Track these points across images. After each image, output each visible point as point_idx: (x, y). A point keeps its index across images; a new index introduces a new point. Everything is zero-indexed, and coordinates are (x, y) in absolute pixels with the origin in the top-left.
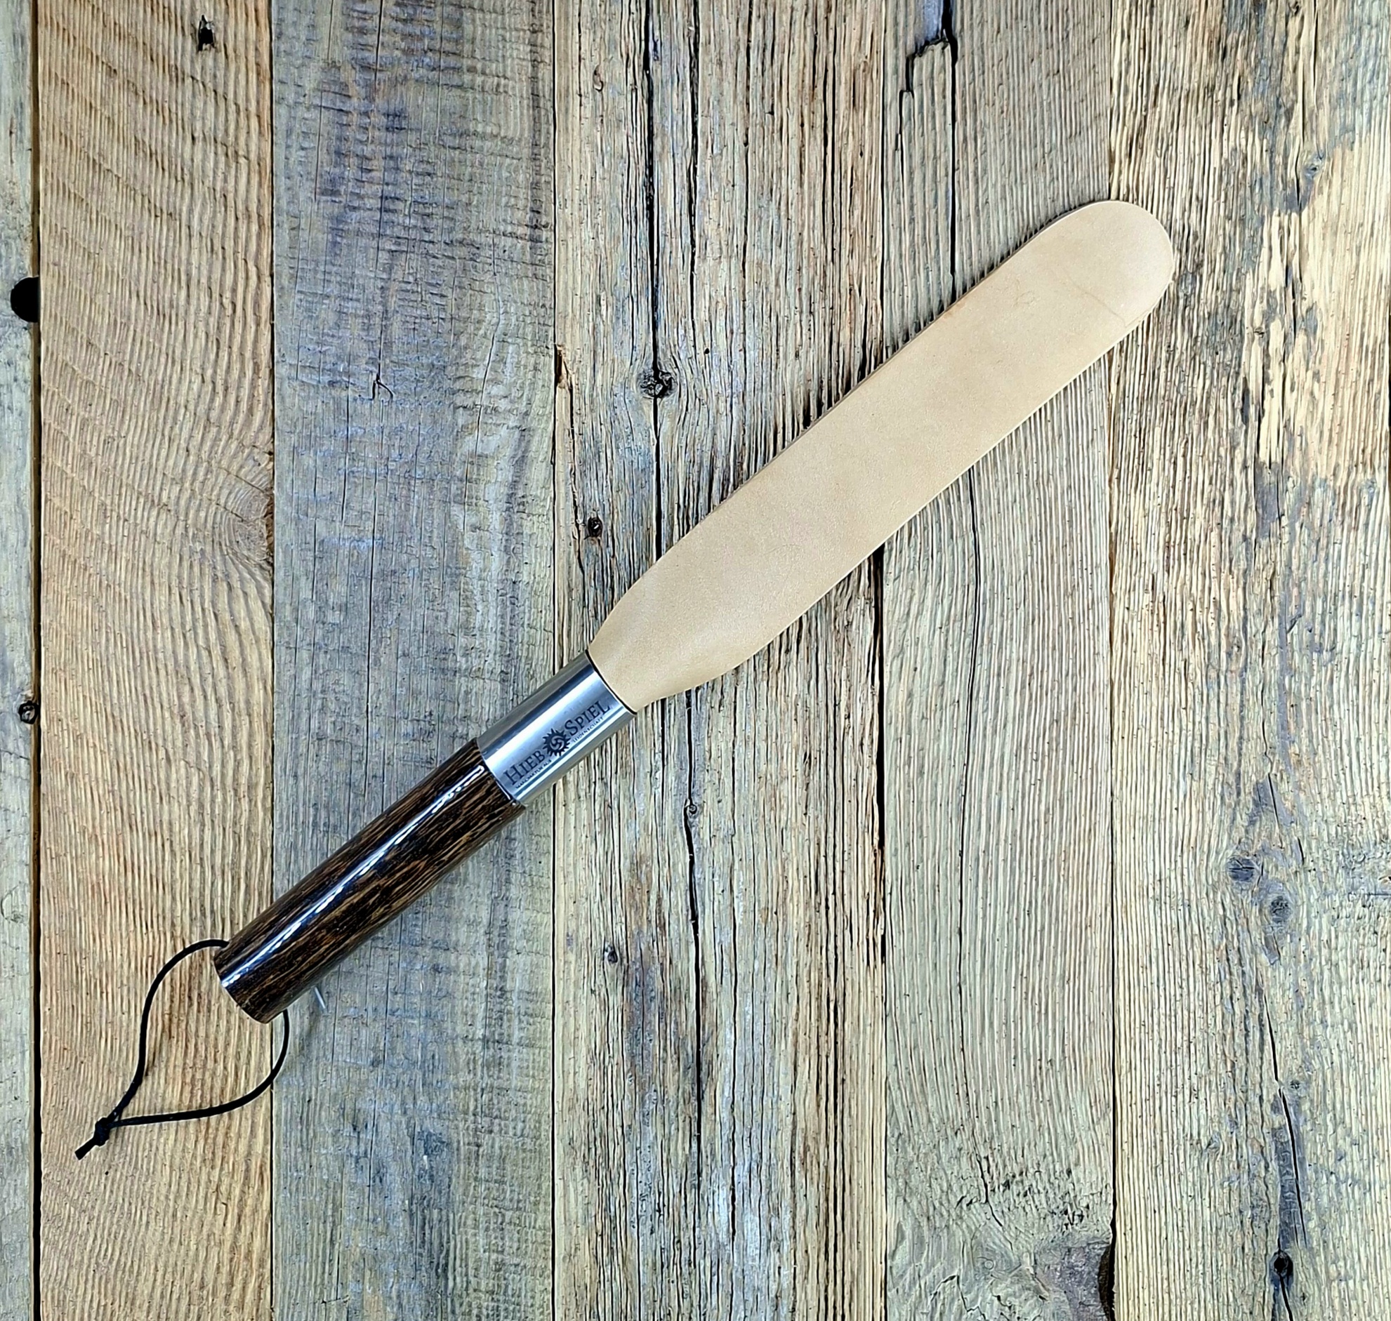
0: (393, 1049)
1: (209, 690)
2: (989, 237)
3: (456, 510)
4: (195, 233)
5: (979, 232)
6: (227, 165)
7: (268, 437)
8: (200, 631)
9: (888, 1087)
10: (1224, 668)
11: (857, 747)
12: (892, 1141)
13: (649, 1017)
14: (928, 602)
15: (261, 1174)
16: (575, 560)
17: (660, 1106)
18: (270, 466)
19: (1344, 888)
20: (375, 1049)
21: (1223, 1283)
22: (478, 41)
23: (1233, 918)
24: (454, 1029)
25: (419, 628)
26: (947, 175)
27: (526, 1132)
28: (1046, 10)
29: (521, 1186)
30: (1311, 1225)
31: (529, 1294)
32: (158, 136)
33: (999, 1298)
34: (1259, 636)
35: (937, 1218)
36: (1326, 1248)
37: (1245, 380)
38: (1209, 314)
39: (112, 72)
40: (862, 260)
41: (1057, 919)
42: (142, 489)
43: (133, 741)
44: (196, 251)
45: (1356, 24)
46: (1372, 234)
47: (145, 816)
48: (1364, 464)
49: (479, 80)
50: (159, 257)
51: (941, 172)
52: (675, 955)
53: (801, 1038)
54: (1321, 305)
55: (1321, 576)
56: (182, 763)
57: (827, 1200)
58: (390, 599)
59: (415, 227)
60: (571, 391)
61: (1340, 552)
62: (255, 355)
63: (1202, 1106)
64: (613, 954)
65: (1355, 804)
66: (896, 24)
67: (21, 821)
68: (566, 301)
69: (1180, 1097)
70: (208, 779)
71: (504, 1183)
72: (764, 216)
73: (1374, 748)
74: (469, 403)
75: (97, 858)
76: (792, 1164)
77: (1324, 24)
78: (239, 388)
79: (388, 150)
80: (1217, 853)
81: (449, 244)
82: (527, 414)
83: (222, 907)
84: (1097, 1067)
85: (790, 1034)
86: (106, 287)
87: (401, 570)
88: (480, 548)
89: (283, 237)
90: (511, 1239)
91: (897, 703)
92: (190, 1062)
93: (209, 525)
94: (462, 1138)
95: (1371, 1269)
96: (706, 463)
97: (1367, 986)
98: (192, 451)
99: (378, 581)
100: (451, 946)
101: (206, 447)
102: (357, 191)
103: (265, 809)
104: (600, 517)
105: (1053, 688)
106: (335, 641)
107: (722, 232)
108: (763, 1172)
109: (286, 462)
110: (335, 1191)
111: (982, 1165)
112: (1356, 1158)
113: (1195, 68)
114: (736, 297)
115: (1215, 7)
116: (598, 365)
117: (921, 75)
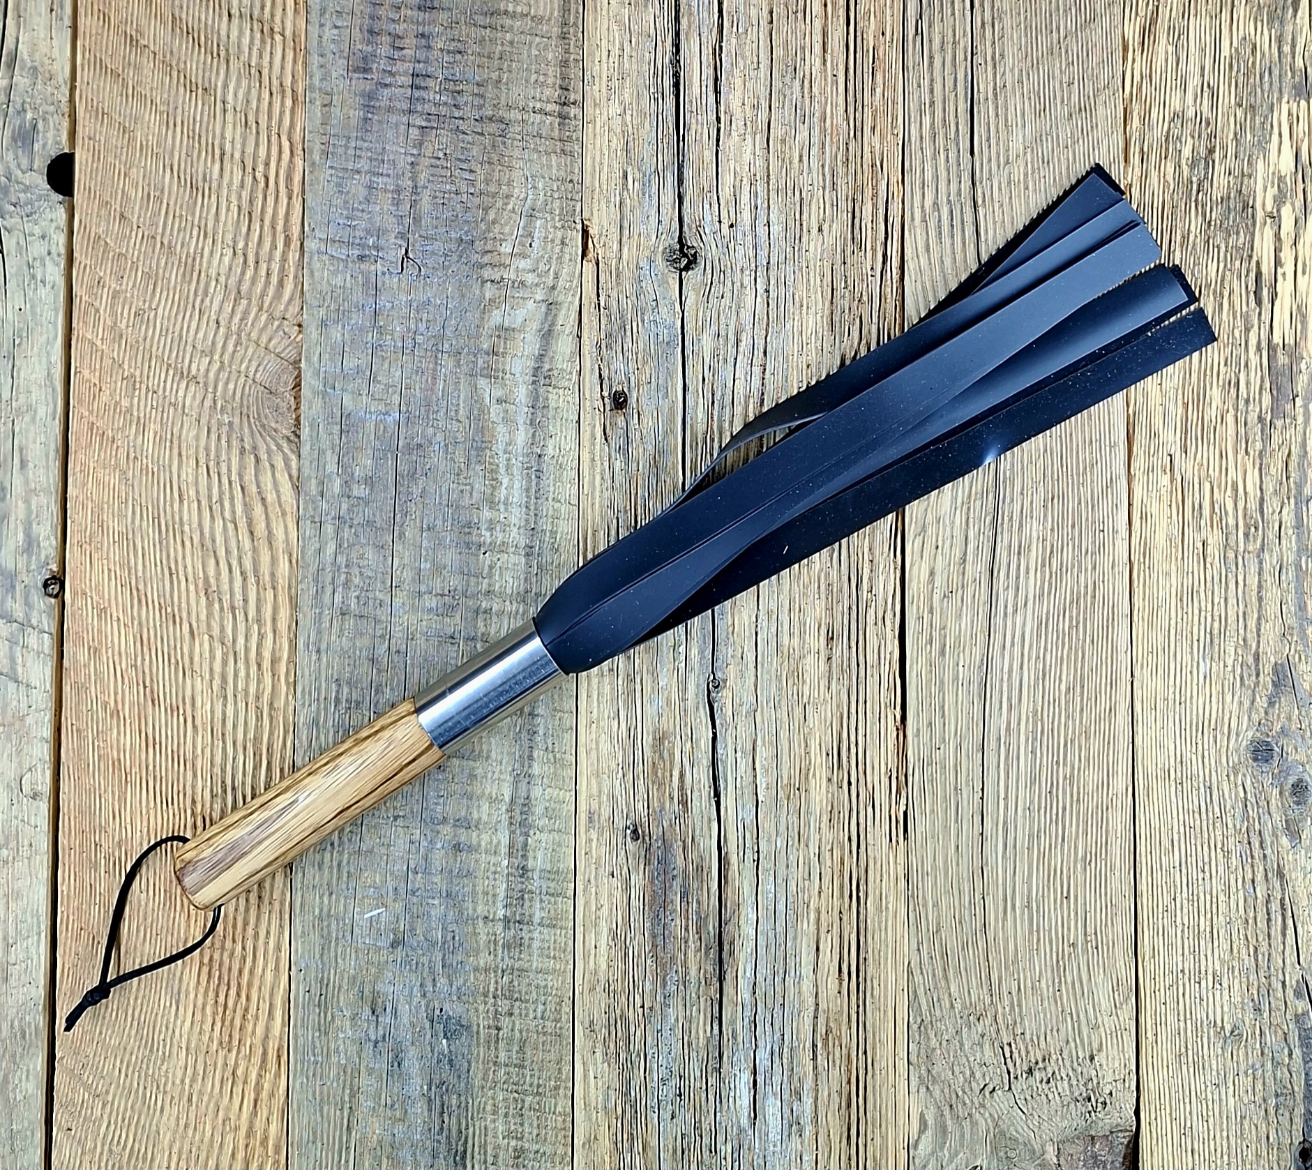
0: (413, 929)
1: (235, 563)
3: (482, 383)
4: (229, 107)
5: (997, 115)
6: (263, 41)
7: (297, 309)
8: (227, 504)
9: (910, 972)
10: (1241, 549)
11: (880, 622)
12: (915, 1027)
13: (670, 896)
15: (279, 1057)
16: (600, 432)
17: (681, 987)
18: (298, 339)
20: (395, 931)
23: (1254, 801)
24: (475, 910)
25: (445, 503)
26: (966, 59)
27: (548, 1013)
29: (541, 1070)
32: (195, 13)
34: (1276, 517)
37: (1258, 263)
38: (1222, 198)
40: (883, 137)
41: (1078, 800)
42: (172, 361)
43: (158, 615)
44: (230, 126)
47: (167, 691)
50: (194, 131)
51: (960, 56)
52: (697, 832)
53: (824, 915)
56: (206, 637)
57: (849, 1082)
58: (415, 473)
59: (445, 104)
60: (598, 264)
62: (286, 228)
63: (1226, 992)
64: (635, 831)
67: (42, 697)
68: (593, 177)
69: (1203, 983)
70: (231, 653)
71: (523, 1067)
72: (788, 93)
74: (497, 277)
75: (119, 733)
76: (814, 1046)
78: (270, 259)
79: (420, 28)
80: (1238, 735)
81: (479, 120)
82: (553, 288)
83: (243, 783)
84: (1119, 949)
85: (812, 913)
86: (140, 161)
87: (427, 444)
88: (506, 421)
89: (315, 114)
90: (531, 1125)
91: (919, 582)
93: (238, 397)
94: (481, 1019)
96: (731, 337)
98: (222, 323)
99: (403, 454)
100: (473, 824)
101: (236, 319)
102: (389, 69)
103: (288, 683)
104: (626, 390)
105: (1073, 567)
106: (361, 515)
107: (747, 108)
108: (785, 1055)
109: (314, 335)
110: (353, 1078)
111: (1005, 1053)
114: (760, 173)
116: (625, 239)
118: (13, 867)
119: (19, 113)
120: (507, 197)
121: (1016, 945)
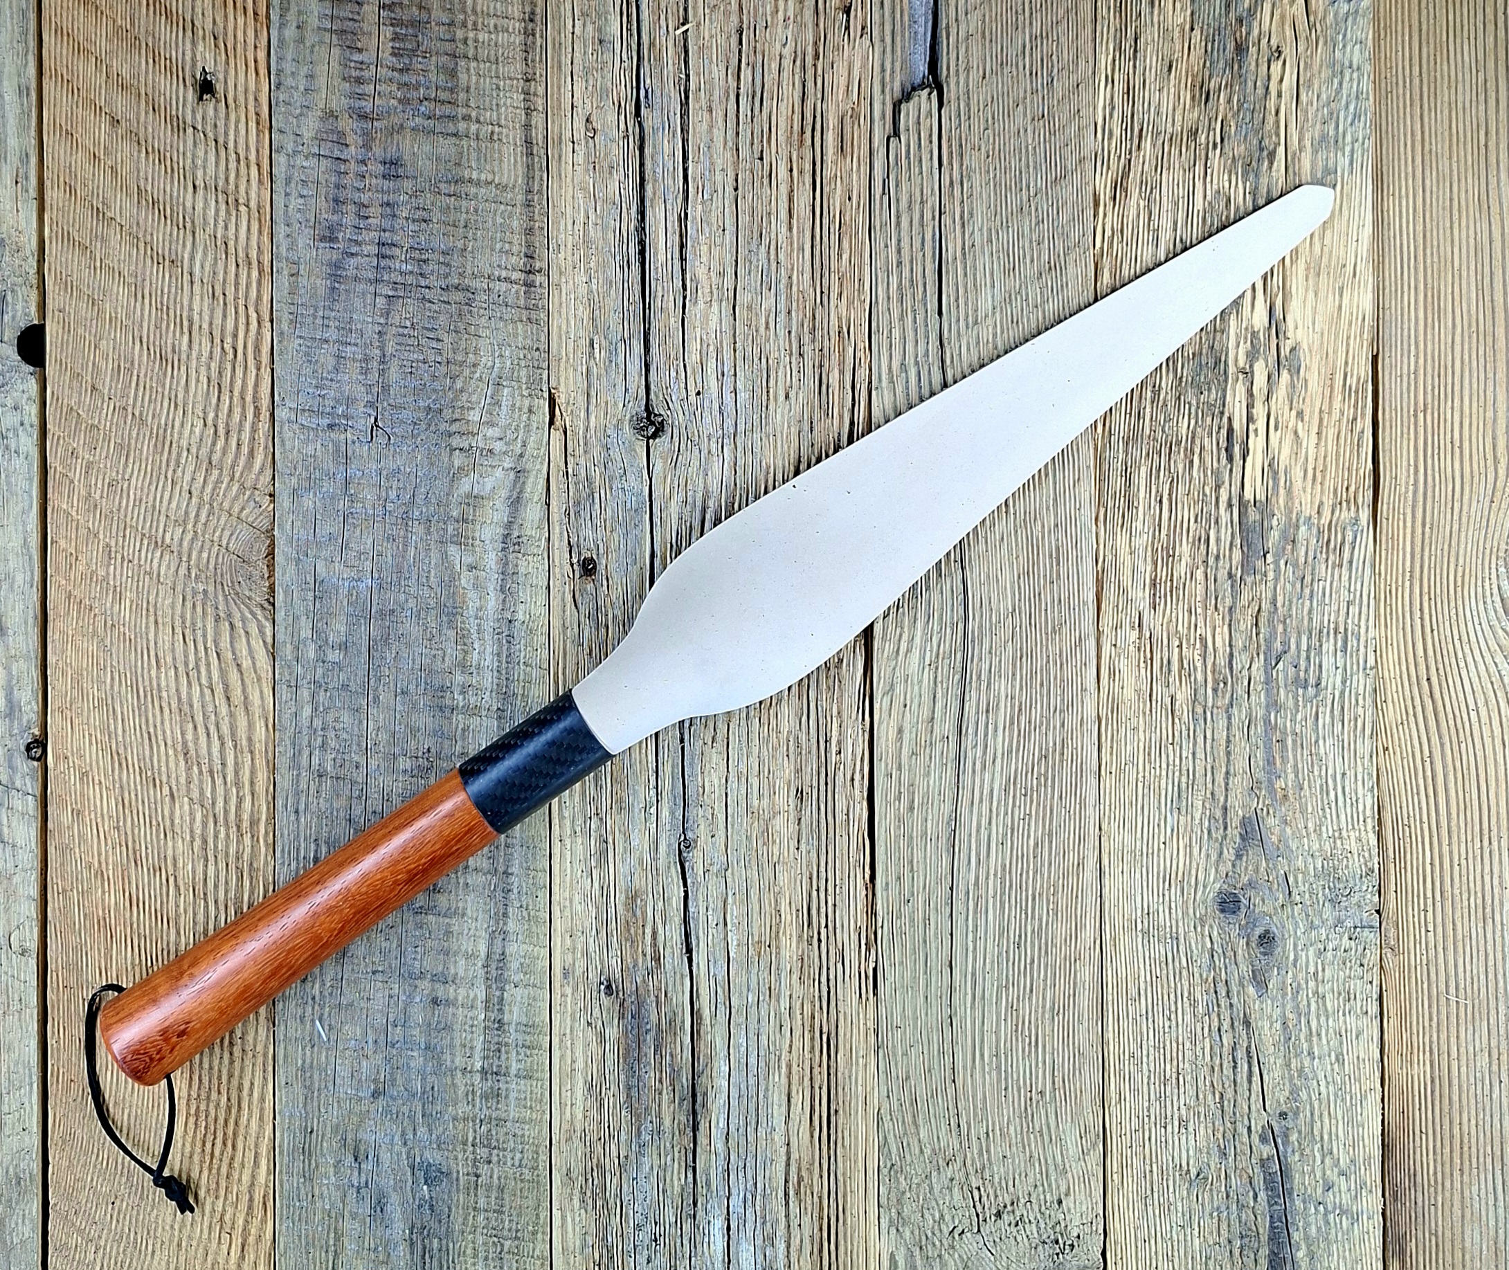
0: (393, 1080)
1: (212, 728)
2: (975, 279)
3: (453, 549)
4: (197, 279)
5: (966, 275)
6: (228, 212)
7: (269, 478)
8: (203, 670)
9: (880, 1118)
10: (1210, 704)
11: (848, 783)
12: (885, 1171)
13: (644, 1049)
14: (918, 640)
15: (264, 1204)
16: (570, 598)
17: (656, 1137)
18: (271, 508)
19: (1331, 922)
20: (375, 1081)
22: (472, 90)
23: (1220, 951)
24: (452, 1061)
25: (417, 666)
26: (933, 219)
27: (524, 1162)
28: (1031, 55)
29: (519, 1215)
30: (1300, 1254)
32: (160, 185)
34: (1245, 672)
35: (929, 1247)
37: (1230, 419)
38: (1194, 354)
39: (115, 122)
40: (850, 303)
41: (1046, 952)
42: (146, 531)
43: (138, 778)
44: (198, 297)
45: (1338, 67)
46: (1354, 276)
47: (149, 851)
48: (1348, 502)
49: (474, 128)
50: (162, 303)
51: (928, 216)
52: (670, 988)
53: (795, 1068)
54: (1305, 346)
55: (1305, 613)
56: (186, 799)
58: (388, 638)
59: (411, 272)
60: (565, 433)
61: (1324, 589)
62: (255, 399)
63: (1191, 1138)
64: (609, 987)
65: (1341, 838)
66: (883, 70)
67: (28, 857)
68: (560, 345)
69: (1169, 1128)
70: (211, 814)
71: (502, 1213)
72: (753, 260)
73: (1360, 783)
74: (465, 445)
75: (103, 892)
76: (786, 1194)
77: (1305, 68)
78: (240, 431)
79: (385, 197)
81: (445, 289)
82: (521, 456)
84: (1087, 1098)
85: (784, 1066)
86: (109, 333)
87: (399, 610)
88: (476, 587)
89: (283, 284)
91: (887, 740)
93: (211, 566)
94: (461, 1168)
96: (699, 504)
97: (1353, 1018)
98: (195, 493)
99: (376, 619)
100: (450, 979)
101: (208, 489)
102: (355, 238)
103: (267, 844)
104: (595, 557)
105: (1041, 723)
106: (335, 679)
107: (712, 274)
108: (758, 1202)
109: (287, 504)
110: (337, 1221)
111: (974, 1194)
112: (1344, 1188)
113: (1179, 112)
114: (727, 340)
115: (1198, 52)
116: (592, 408)
117: (907, 121)
120: (474, 366)
121: (984, 1093)
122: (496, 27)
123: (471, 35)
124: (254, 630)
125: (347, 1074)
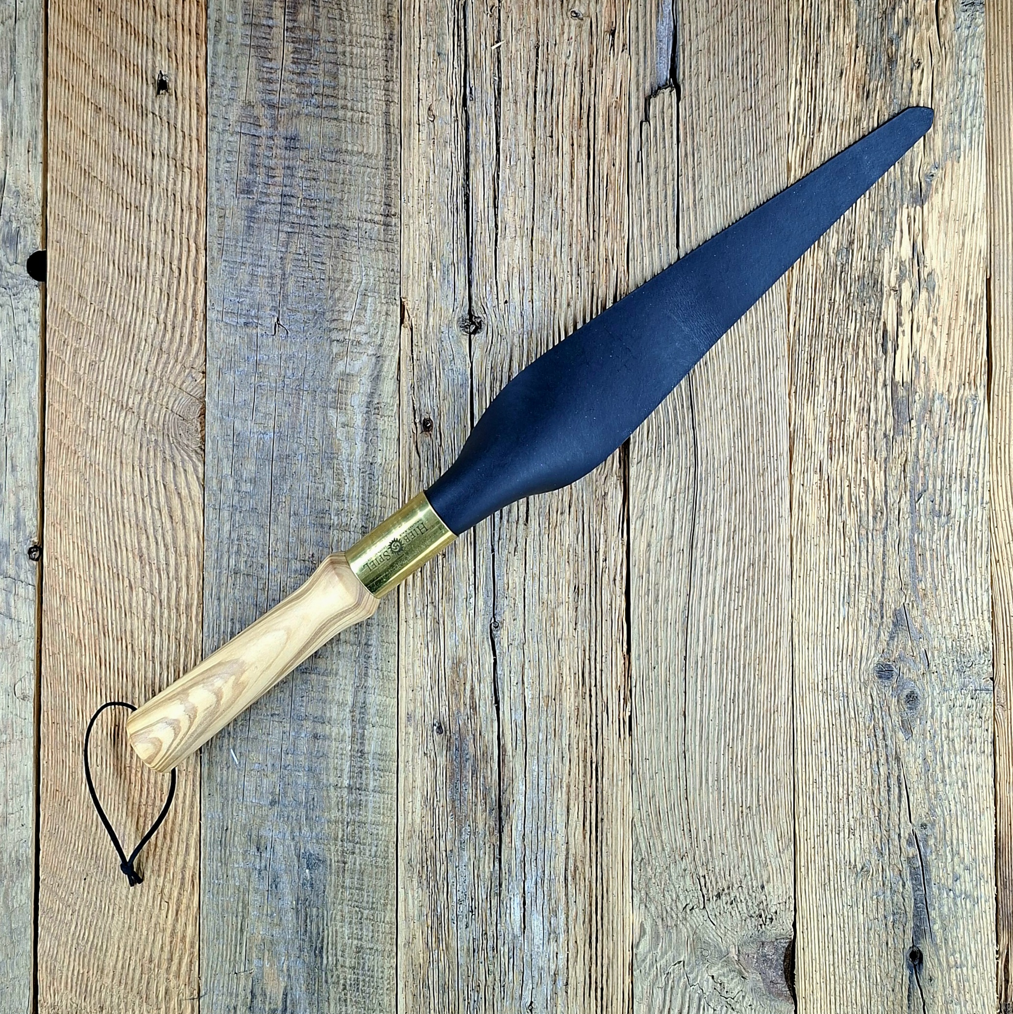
0: (285, 793)
1: (160, 539)
2: (703, 223)
3: (331, 412)
4: (153, 219)
5: (696, 219)
6: (176, 172)
7: (202, 361)
8: (154, 497)
9: (634, 825)
10: (871, 528)
11: (612, 582)
12: (637, 863)
13: (465, 773)
14: (661, 479)
15: (193, 881)
16: (414, 448)
17: (472, 837)
18: (203, 381)
19: (958, 686)
20: (272, 793)
21: (873, 969)
22: (348, 88)
23: (879, 706)
24: (328, 780)
25: (306, 495)
26: (673, 180)
27: (378, 854)
28: (743, 64)
30: (936, 927)
31: (380, 970)
32: (129, 154)
33: (713, 977)
34: (896, 505)
35: (669, 919)
36: (946, 943)
37: (884, 323)
38: (859, 277)
39: (98, 109)
40: (614, 238)
41: (754, 706)
42: (115, 398)
43: (107, 573)
44: (154, 233)
45: (961, 74)
46: (973, 221)
47: (114, 626)
48: (970, 384)
49: (349, 114)
50: (129, 237)
51: (669, 177)
52: (484, 729)
53: (572, 788)
54: (938, 271)
55: (939, 462)
56: (141, 589)
58: (285, 475)
59: (304, 216)
60: (412, 329)
61: (953, 446)
62: (194, 304)
63: (858, 841)
64: (440, 728)
65: (966, 625)
66: (638, 75)
67: (29, 630)
68: (408, 267)
69: (842, 834)
70: (158, 600)
71: (362, 890)
72: (546, 208)
73: (979, 586)
74: (341, 338)
75: (81, 655)
76: (566, 879)
77: (938, 75)
78: (182, 327)
79: (287, 162)
80: (868, 659)
81: (328, 227)
82: (380, 345)
84: (782, 813)
85: (564, 786)
86: (92, 258)
87: (293, 455)
88: (348, 439)
89: (214, 223)
91: (640, 551)
92: (143, 801)
93: (161, 423)
94: (333, 857)
95: (979, 960)
97: (974, 756)
98: (150, 371)
99: (276, 461)
100: (326, 720)
101: (160, 368)
102: (265, 191)
103: (197, 622)
104: (432, 418)
105: (750, 541)
106: (247, 504)
107: (517, 218)
108: (546, 885)
109: (214, 379)
110: (244, 894)
111: (701, 881)
112: (968, 879)
113: (848, 105)
114: (526, 264)
115: (861, 63)
116: (431, 312)
117: (655, 111)
118: (10, 747)
119: (7, 223)
120: (348, 281)
121: (709, 807)
122: (365, 43)
123: (348, 49)
124: (190, 469)
125: (252, 788)
